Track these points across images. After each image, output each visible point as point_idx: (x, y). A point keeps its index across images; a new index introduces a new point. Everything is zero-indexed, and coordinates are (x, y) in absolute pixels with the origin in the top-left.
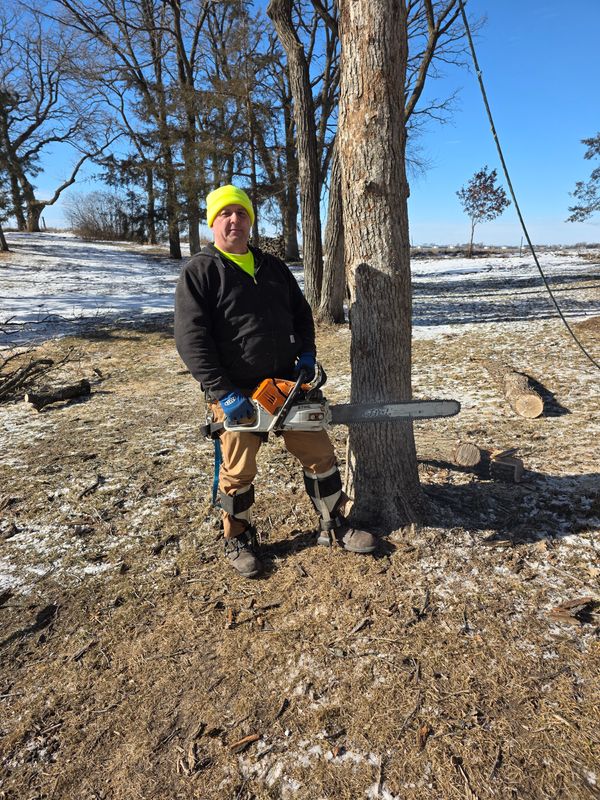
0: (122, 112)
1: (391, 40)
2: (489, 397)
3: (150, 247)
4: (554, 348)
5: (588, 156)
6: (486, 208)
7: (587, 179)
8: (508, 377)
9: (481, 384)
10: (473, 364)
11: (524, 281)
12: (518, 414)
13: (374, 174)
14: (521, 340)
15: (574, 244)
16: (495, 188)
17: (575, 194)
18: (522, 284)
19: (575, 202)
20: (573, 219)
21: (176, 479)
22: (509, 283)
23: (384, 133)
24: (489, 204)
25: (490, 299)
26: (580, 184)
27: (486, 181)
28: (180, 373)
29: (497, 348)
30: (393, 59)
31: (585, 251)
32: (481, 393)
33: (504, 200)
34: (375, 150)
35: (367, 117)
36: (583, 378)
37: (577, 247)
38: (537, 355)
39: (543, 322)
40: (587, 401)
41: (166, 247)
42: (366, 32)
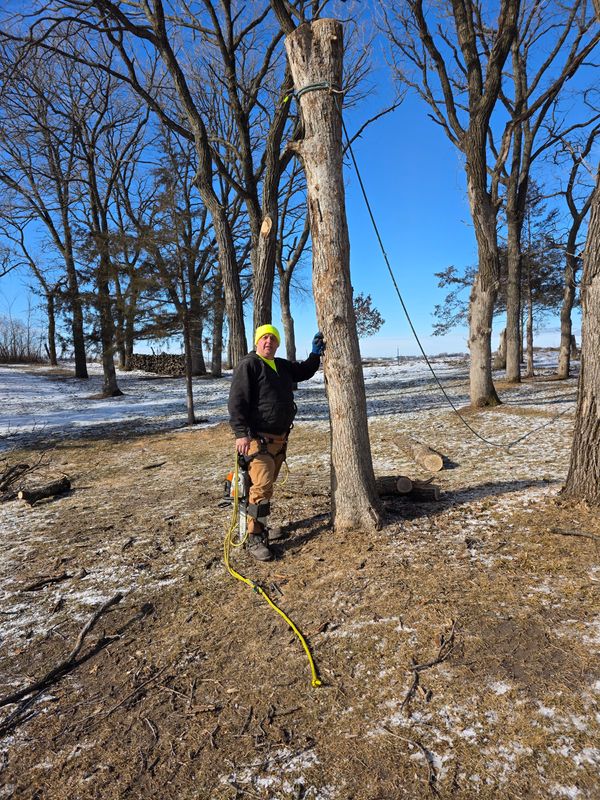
0: (22, 244)
1: (342, 242)
2: (402, 462)
3: (51, 368)
4: (440, 429)
5: (441, 285)
6: (366, 326)
7: (443, 303)
8: (414, 447)
9: (394, 455)
10: (385, 443)
11: (405, 383)
12: (426, 469)
13: (338, 311)
14: (415, 425)
15: (437, 354)
16: (371, 310)
17: (435, 314)
18: (404, 385)
19: (436, 320)
20: (436, 333)
21: (193, 531)
22: (394, 385)
23: (342, 289)
24: (368, 322)
25: (383, 398)
26: (438, 307)
27: (363, 304)
28: (145, 468)
29: (399, 431)
30: (344, 251)
31: (449, 359)
32: (395, 460)
33: (379, 320)
34: (338, 298)
35: (332, 281)
36: (465, 447)
37: (440, 357)
38: (430, 435)
39: (428, 412)
40: (471, 459)
41: (71, 367)
42: (328, 238)
